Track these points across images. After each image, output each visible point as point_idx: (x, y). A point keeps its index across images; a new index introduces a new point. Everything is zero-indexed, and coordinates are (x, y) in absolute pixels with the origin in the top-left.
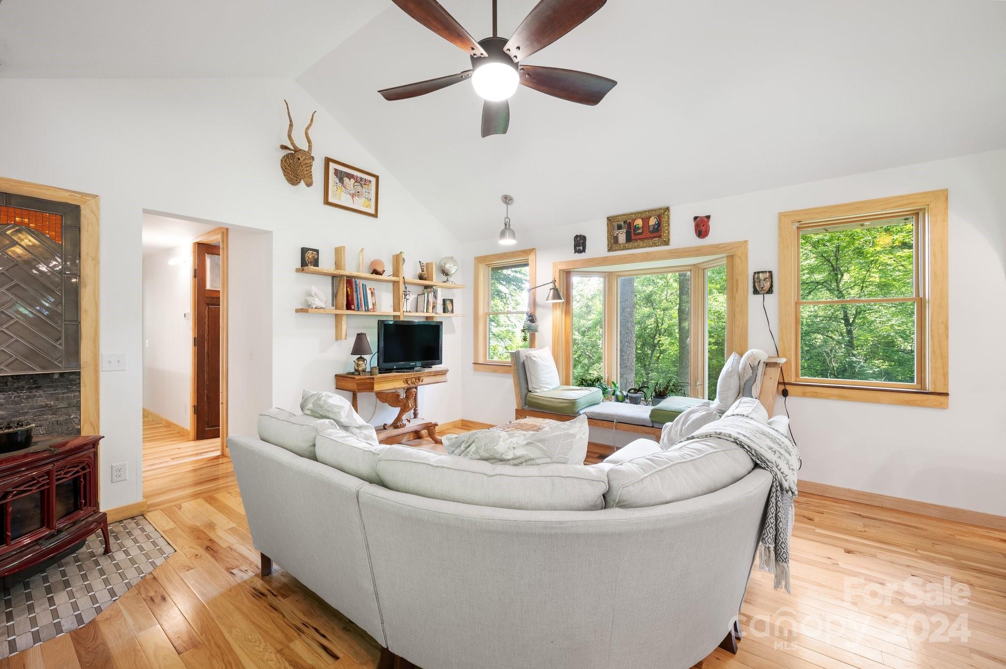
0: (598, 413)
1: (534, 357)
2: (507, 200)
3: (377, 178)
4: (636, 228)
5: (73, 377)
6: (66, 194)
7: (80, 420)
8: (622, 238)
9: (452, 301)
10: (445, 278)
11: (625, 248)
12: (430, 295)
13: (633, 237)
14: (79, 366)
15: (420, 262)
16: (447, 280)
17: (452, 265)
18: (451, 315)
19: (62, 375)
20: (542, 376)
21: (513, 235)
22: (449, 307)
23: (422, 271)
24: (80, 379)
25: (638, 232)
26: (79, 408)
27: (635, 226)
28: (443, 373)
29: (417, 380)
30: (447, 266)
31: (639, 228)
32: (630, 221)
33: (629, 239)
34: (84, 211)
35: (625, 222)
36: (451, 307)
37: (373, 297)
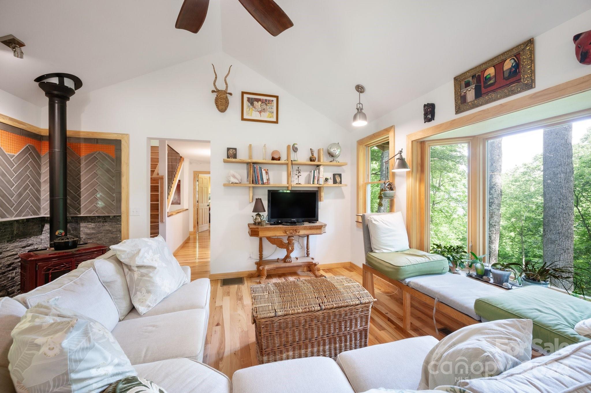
0: (421, 286)
1: (375, 220)
2: (360, 89)
3: (277, 97)
4: (487, 79)
5: (118, 218)
6: (116, 135)
7: (121, 238)
8: (471, 95)
9: (340, 175)
10: (331, 159)
11: (474, 106)
12: (316, 171)
13: (483, 90)
14: (121, 213)
15: (311, 149)
16: (333, 160)
17: (335, 149)
18: (340, 185)
19: (114, 216)
20: (383, 238)
21: (364, 117)
22: (338, 180)
23: (312, 155)
24: (121, 219)
25: (489, 83)
26: (120, 231)
27: (486, 77)
28: (320, 228)
29: (295, 232)
30: (332, 150)
31: (490, 79)
32: (480, 74)
33: (478, 94)
34: (123, 143)
35: (473, 77)
36: (340, 179)
37: (267, 175)
